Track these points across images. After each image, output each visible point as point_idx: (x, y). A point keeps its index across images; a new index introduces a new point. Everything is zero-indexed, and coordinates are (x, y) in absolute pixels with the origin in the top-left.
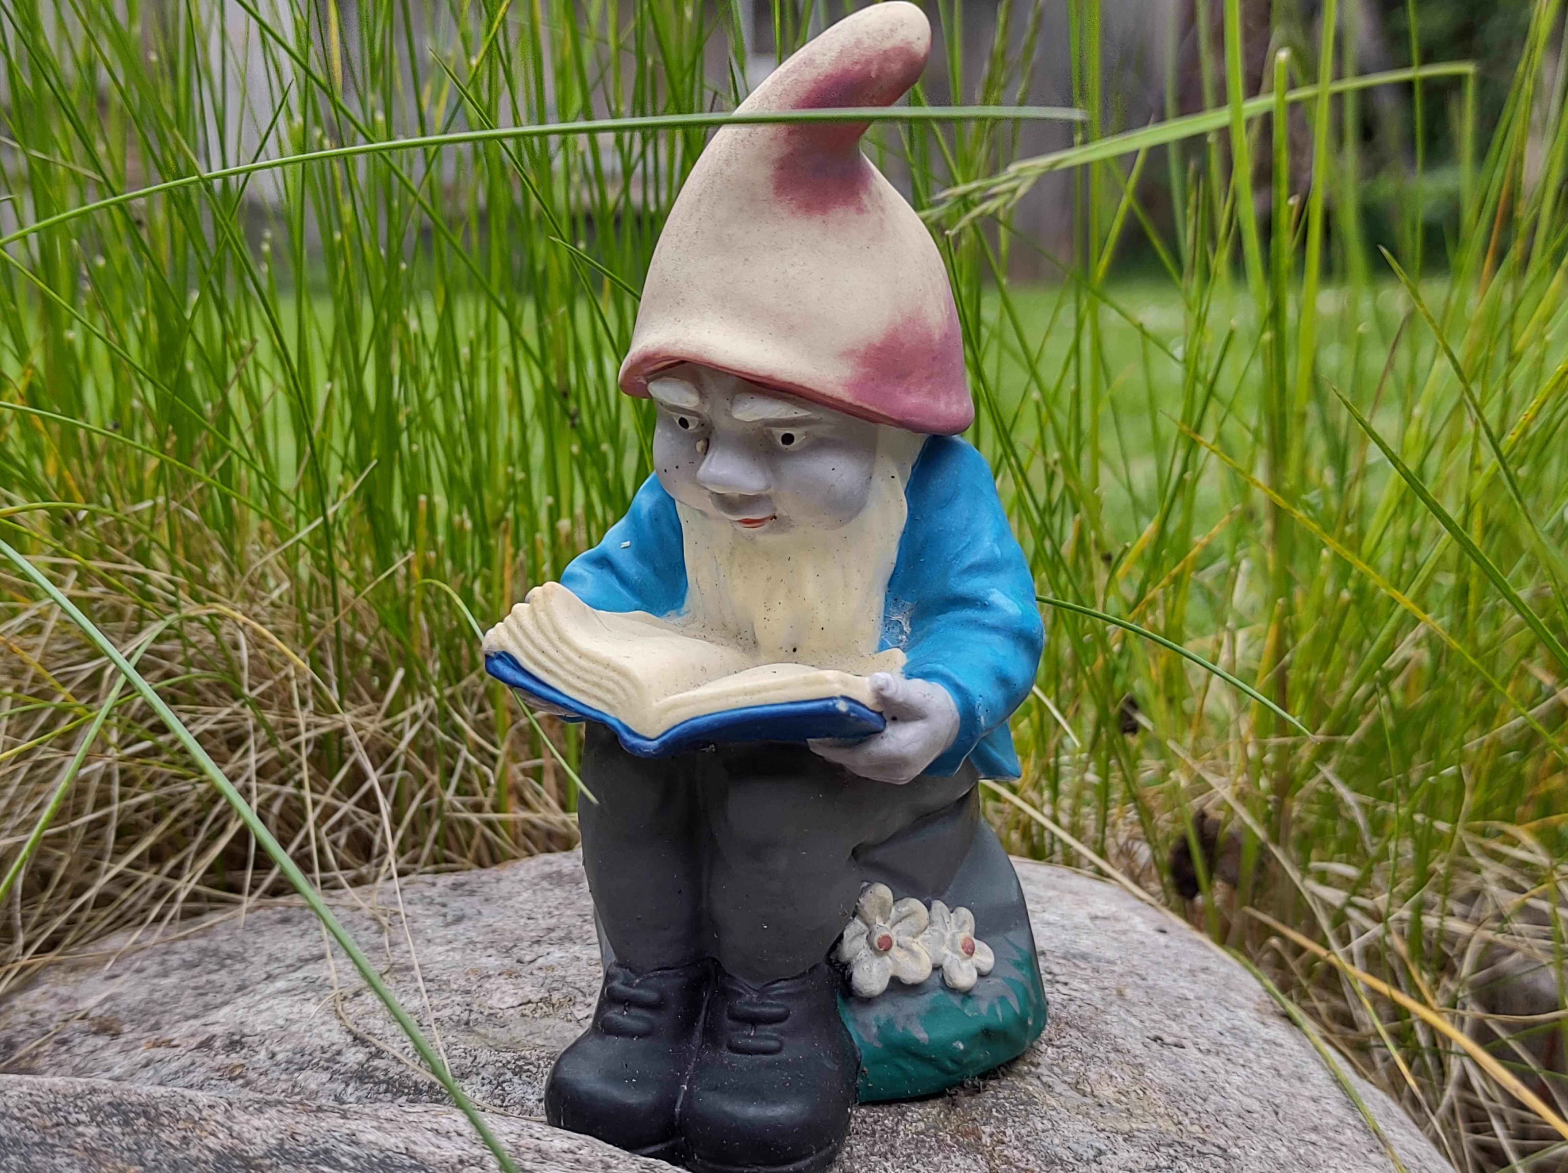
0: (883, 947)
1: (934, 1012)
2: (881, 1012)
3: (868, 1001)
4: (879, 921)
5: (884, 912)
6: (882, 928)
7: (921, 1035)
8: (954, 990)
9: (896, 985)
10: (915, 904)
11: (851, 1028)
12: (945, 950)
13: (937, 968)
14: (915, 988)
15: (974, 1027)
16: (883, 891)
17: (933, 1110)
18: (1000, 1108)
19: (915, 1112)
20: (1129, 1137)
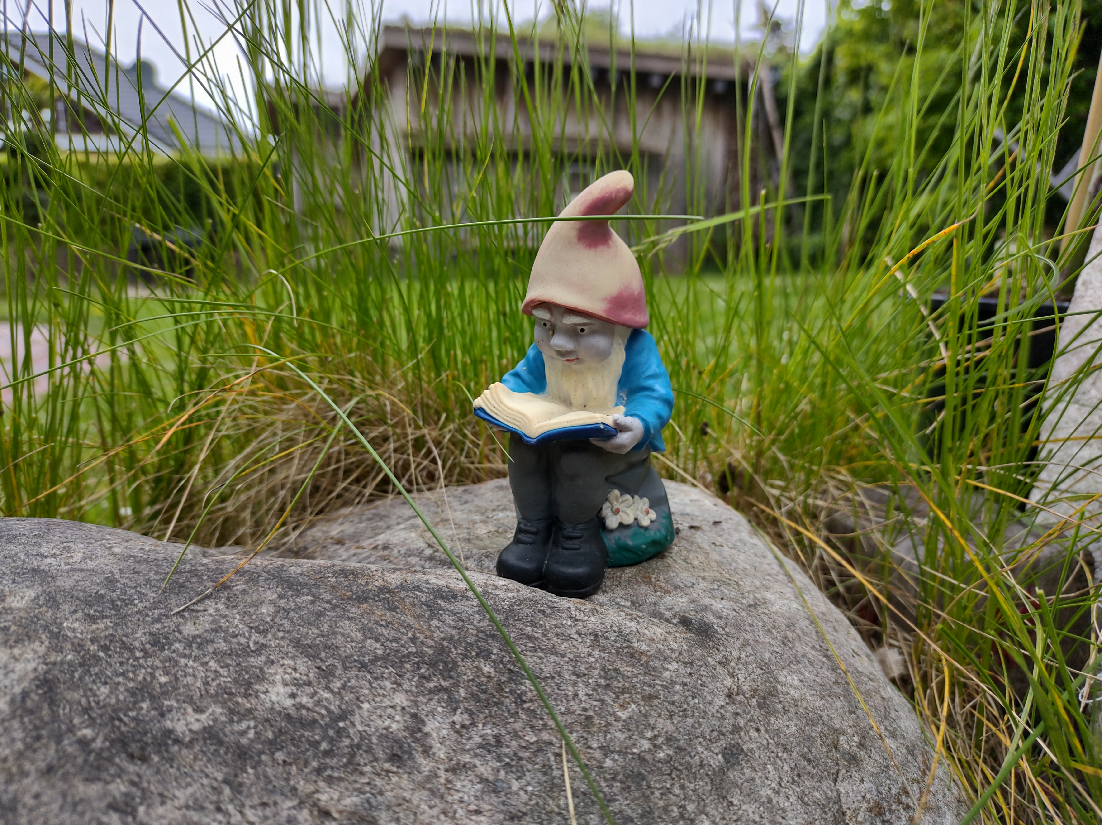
0: (617, 512)
1: (634, 535)
2: (616, 535)
3: (611, 531)
4: (615, 503)
5: (617, 499)
6: (616, 505)
7: (630, 543)
8: (642, 527)
9: (621, 525)
10: (628, 497)
11: (605, 540)
12: (639, 513)
13: (636, 519)
14: (628, 527)
15: (649, 540)
16: (617, 492)
17: (634, 570)
18: (658, 568)
19: (628, 570)
20: (704, 578)
